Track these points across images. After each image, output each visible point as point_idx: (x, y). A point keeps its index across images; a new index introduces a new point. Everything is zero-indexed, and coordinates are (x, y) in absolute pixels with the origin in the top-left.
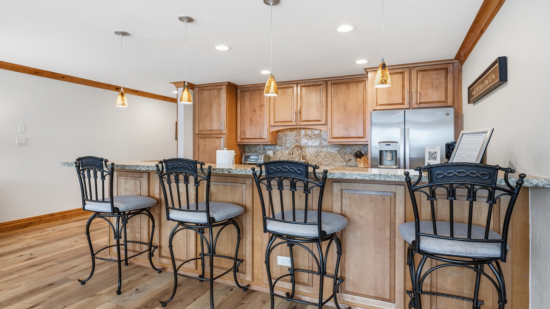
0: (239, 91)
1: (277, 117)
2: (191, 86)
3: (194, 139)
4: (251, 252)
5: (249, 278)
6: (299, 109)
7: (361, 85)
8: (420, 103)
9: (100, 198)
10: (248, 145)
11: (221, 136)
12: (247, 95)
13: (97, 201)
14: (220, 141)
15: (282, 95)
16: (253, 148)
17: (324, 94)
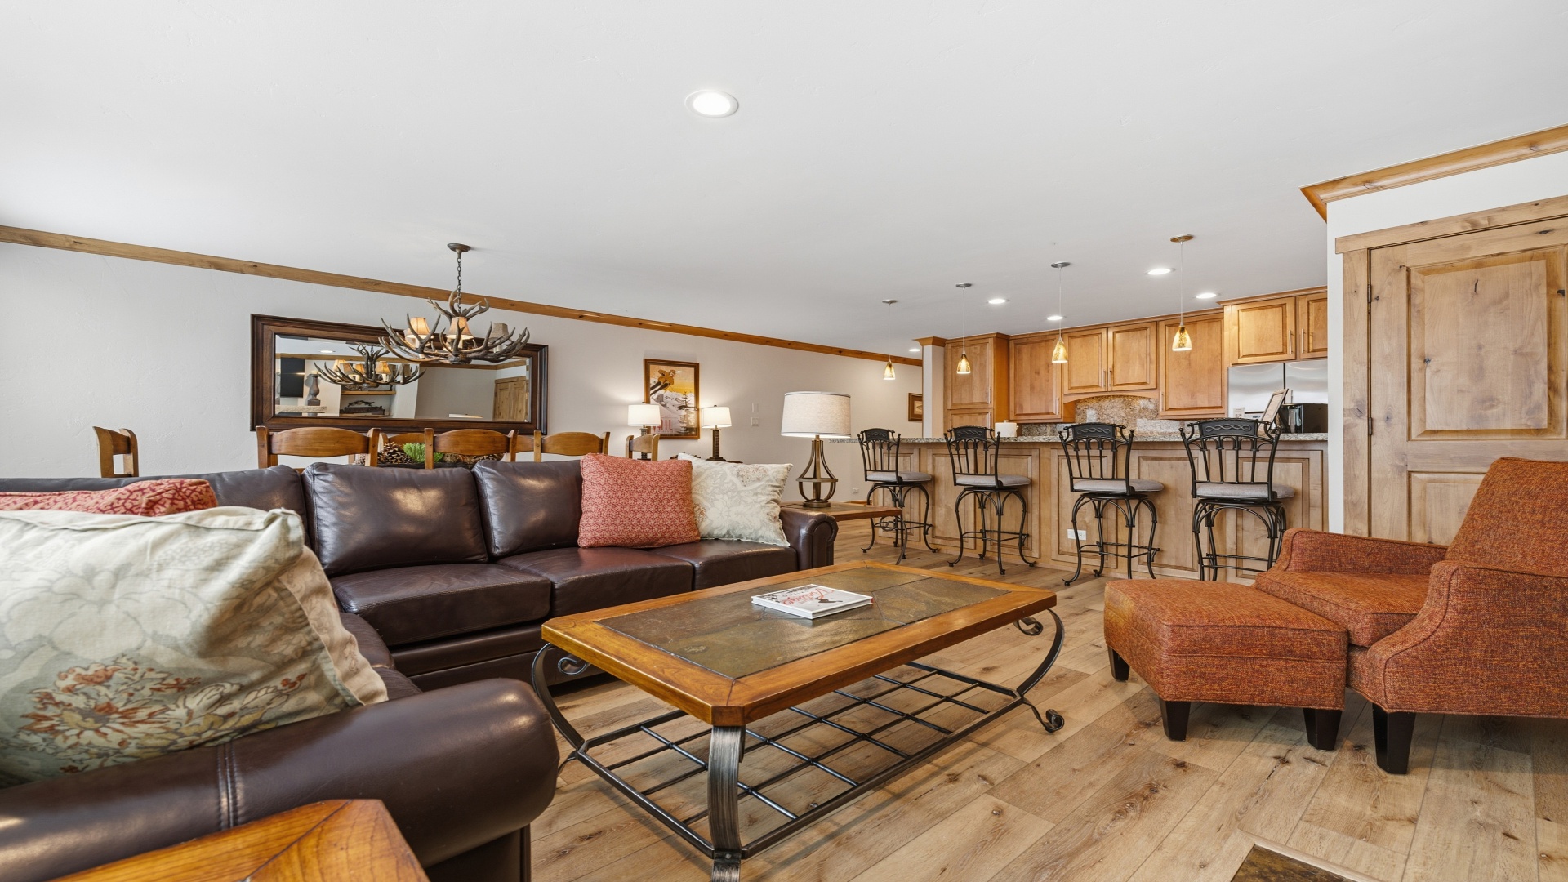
0: (1012, 344)
1: (1073, 380)
2: (938, 342)
3: (945, 417)
4: (1037, 527)
5: (1036, 554)
6: (1110, 366)
7: (1216, 326)
8: (1314, 351)
9: (885, 468)
10: (1027, 424)
11: (986, 411)
12: (1026, 349)
13: (882, 471)
14: (984, 419)
15: (1082, 346)
16: (1035, 428)
17: (1153, 341)
